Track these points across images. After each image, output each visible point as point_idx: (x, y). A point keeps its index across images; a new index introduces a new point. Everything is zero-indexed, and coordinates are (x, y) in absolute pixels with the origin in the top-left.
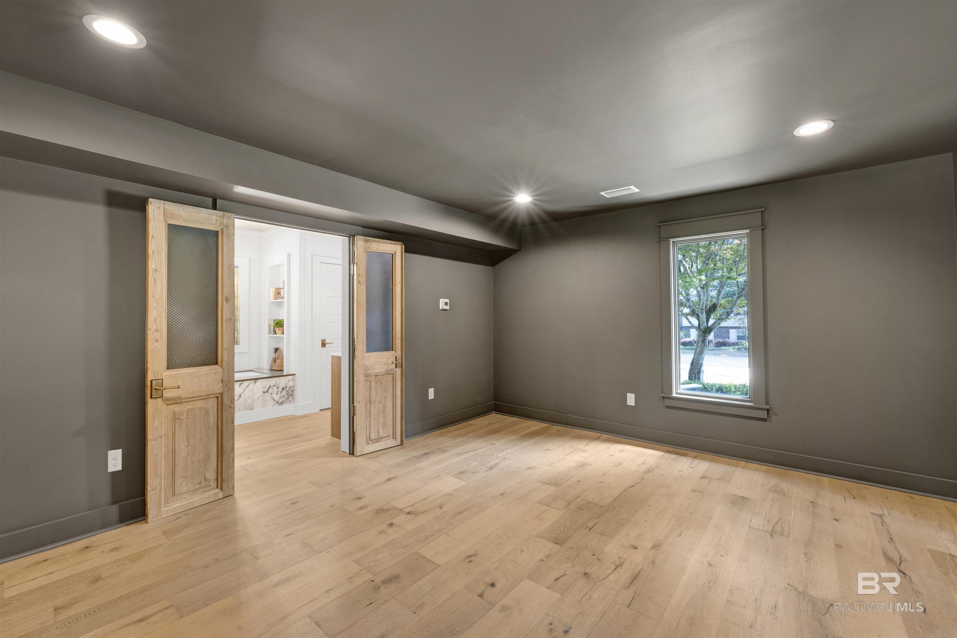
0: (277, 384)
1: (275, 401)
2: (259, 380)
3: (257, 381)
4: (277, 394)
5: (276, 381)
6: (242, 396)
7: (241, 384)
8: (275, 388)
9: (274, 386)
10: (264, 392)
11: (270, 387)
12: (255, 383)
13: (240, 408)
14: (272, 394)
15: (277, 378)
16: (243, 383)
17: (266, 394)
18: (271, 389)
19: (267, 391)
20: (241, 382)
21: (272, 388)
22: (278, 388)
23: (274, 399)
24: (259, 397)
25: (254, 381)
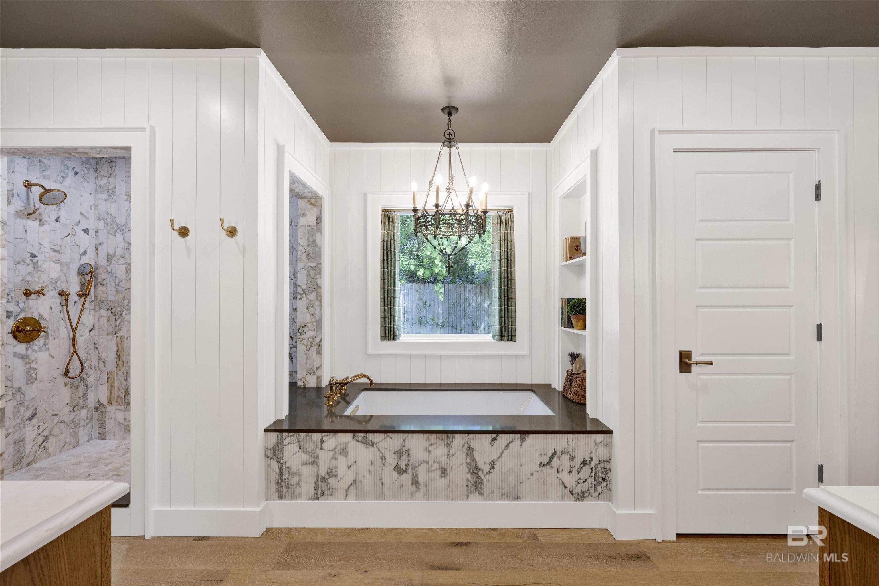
0: (570, 449)
1: (565, 487)
2: (531, 436)
3: (526, 436)
4: (570, 472)
5: (568, 442)
6: (497, 466)
7: (495, 439)
8: (565, 458)
9: (562, 453)
10: (541, 465)
11: (554, 454)
12: (523, 440)
13: (492, 492)
14: (558, 472)
15: (570, 436)
16: (498, 438)
17: (546, 469)
18: (555, 459)
19: (549, 463)
20: (494, 435)
21: (559, 457)
22: (572, 459)
23: (563, 483)
24: (532, 474)
25: (519, 436)
